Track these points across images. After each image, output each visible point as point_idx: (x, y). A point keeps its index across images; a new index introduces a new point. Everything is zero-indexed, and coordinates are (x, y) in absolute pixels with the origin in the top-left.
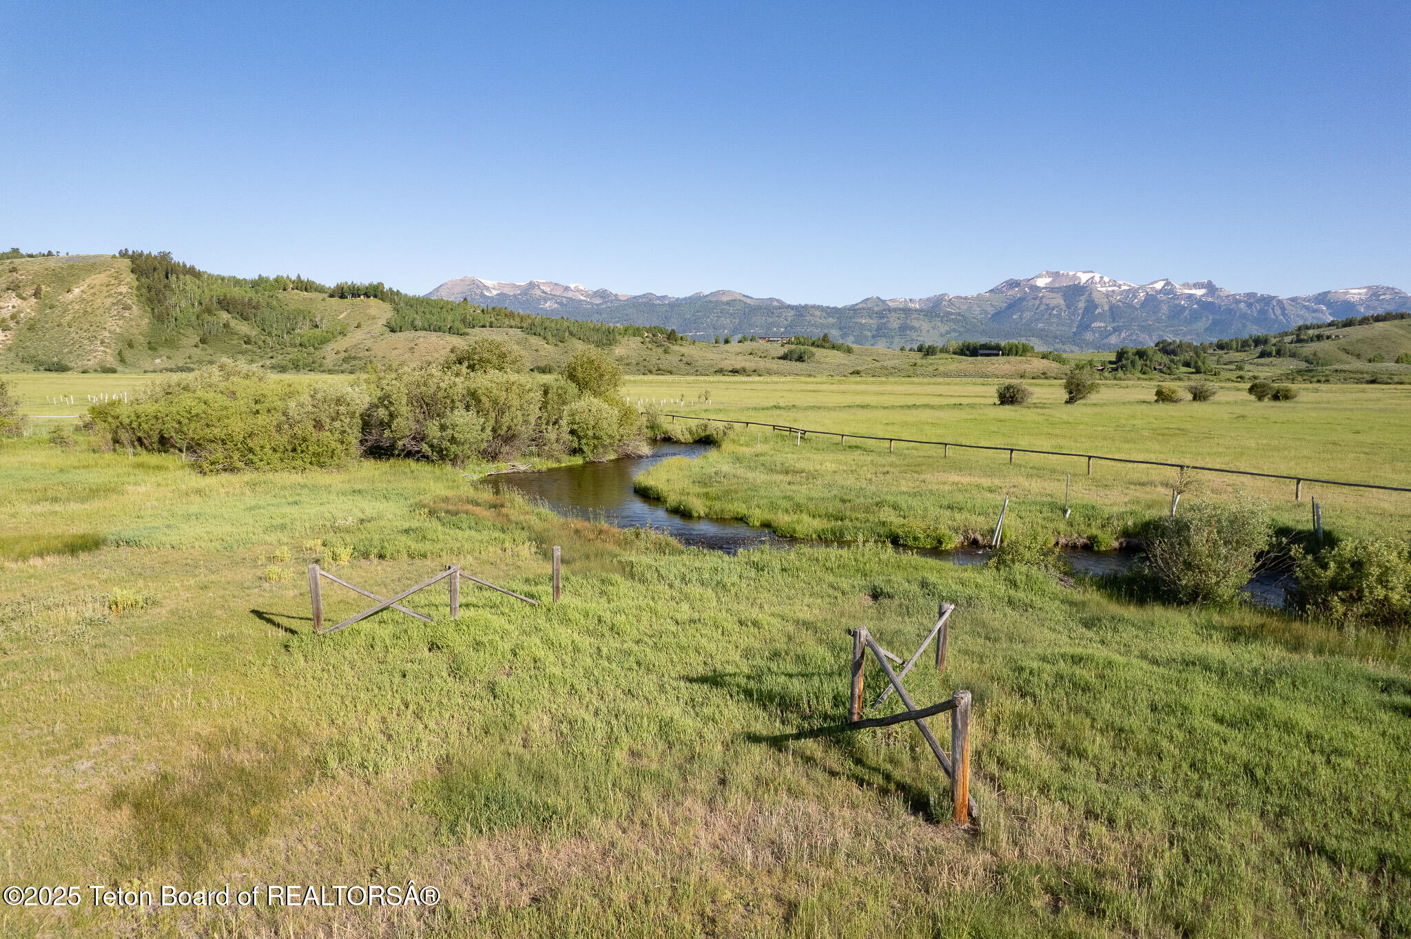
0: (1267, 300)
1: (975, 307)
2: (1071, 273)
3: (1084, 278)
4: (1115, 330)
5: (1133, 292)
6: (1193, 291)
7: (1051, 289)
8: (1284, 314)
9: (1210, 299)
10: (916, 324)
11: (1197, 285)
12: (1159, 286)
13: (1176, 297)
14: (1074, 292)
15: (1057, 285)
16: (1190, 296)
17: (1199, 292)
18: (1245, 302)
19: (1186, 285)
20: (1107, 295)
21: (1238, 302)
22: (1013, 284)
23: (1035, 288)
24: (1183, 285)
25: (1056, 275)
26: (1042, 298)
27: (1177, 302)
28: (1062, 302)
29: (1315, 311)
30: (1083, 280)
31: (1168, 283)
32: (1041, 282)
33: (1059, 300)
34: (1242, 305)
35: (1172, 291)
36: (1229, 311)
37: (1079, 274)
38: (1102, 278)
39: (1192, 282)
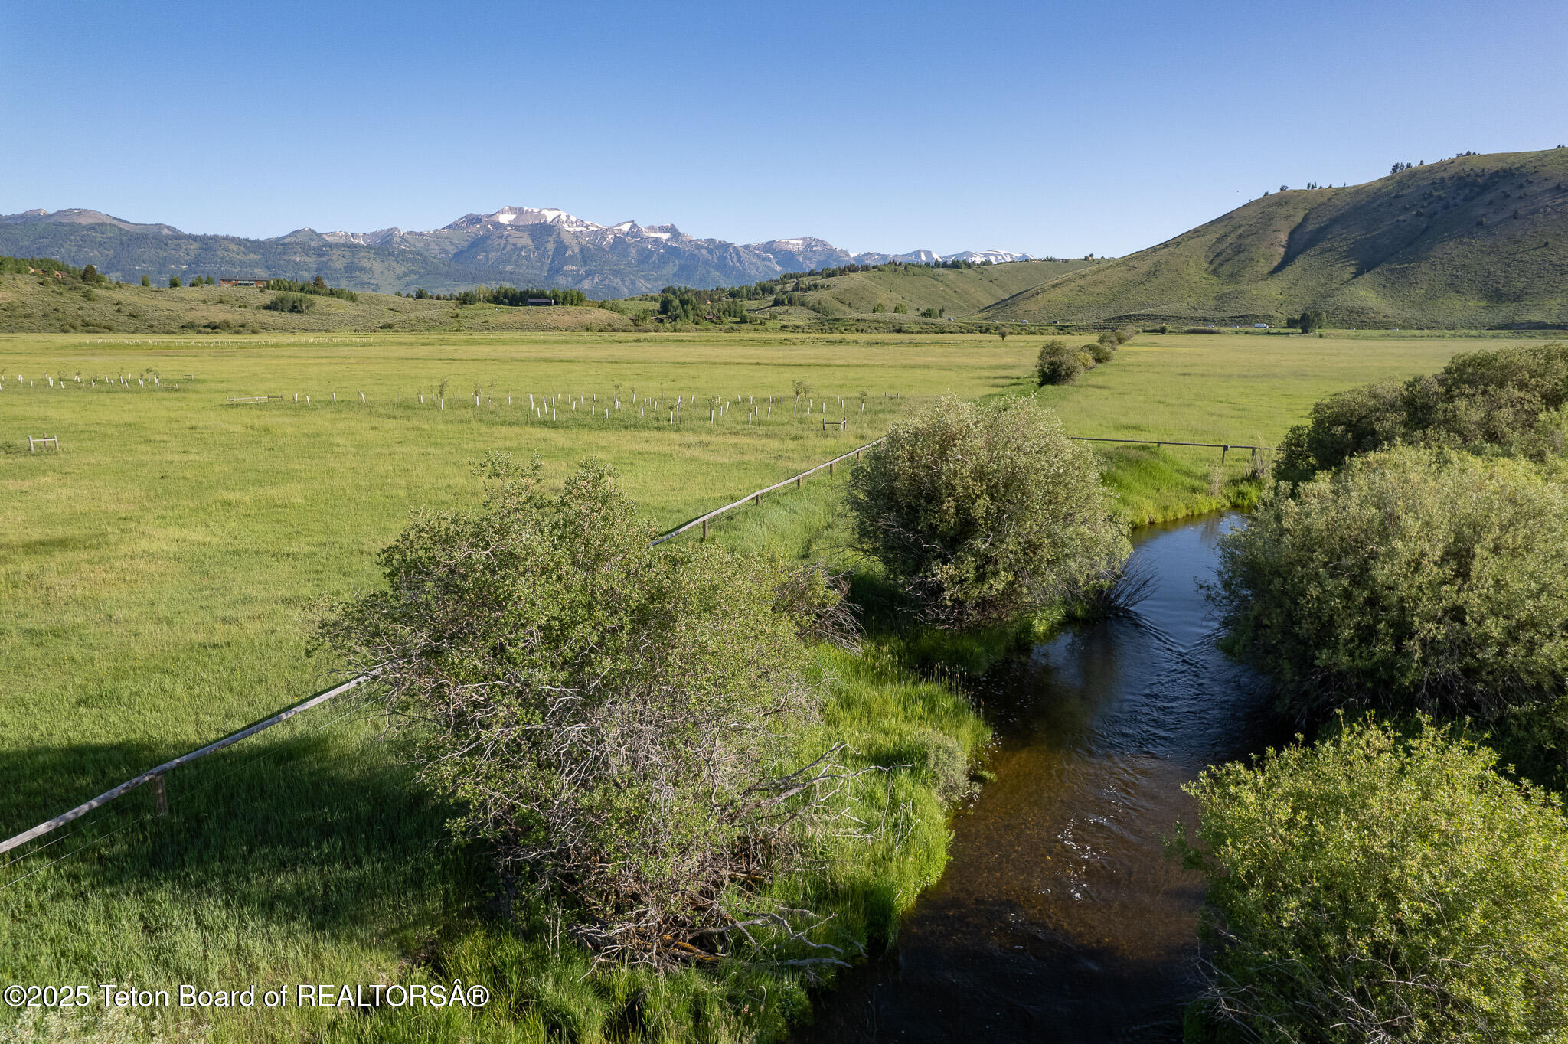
0: (725, 247)
1: (433, 246)
2: (536, 210)
3: (550, 216)
4: (588, 274)
5: (601, 233)
6: (658, 235)
7: (516, 227)
8: (739, 261)
9: (674, 244)
10: (366, 263)
11: (662, 229)
12: (626, 228)
13: (644, 240)
14: (542, 231)
15: (521, 223)
16: (657, 240)
17: (665, 236)
18: (706, 248)
19: (651, 228)
20: (577, 236)
21: (700, 247)
22: (473, 220)
23: (498, 226)
24: (649, 228)
25: (519, 212)
26: (507, 237)
27: (645, 245)
28: (530, 242)
29: (765, 259)
30: (549, 220)
31: (634, 226)
32: (505, 219)
33: (526, 240)
34: (704, 251)
35: (638, 234)
36: (693, 256)
37: (545, 212)
38: (568, 217)
39: (657, 225)
